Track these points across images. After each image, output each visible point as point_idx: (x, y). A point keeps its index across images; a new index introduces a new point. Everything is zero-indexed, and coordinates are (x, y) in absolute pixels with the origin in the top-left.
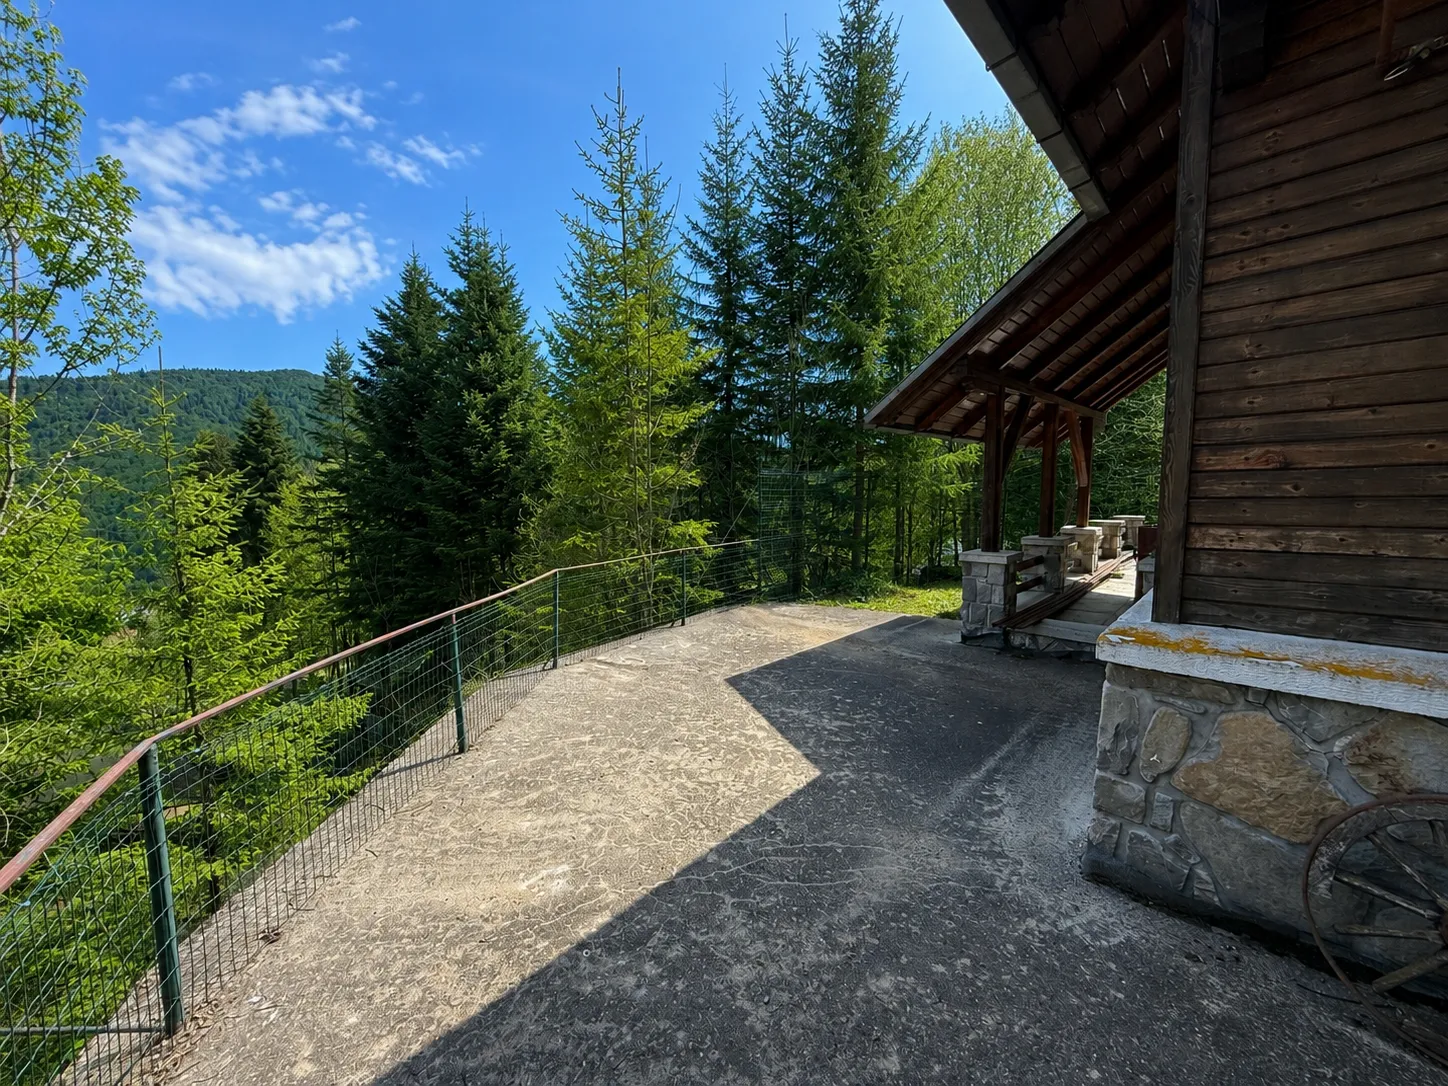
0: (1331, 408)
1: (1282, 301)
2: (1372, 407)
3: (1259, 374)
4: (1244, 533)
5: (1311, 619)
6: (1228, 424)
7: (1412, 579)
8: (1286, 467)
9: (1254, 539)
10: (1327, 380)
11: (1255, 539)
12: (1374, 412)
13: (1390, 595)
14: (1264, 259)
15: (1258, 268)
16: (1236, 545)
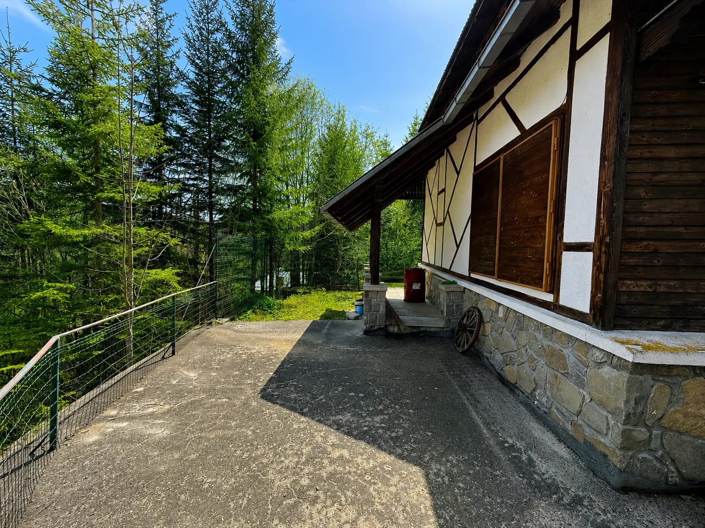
0: (672, 226)
1: (655, 174)
2: (686, 226)
3: (646, 207)
4: (639, 283)
5: (662, 323)
6: (633, 229)
7: (697, 302)
8: (656, 251)
9: (642, 285)
10: (670, 213)
11: (644, 286)
12: (686, 229)
13: (689, 309)
14: (651, 152)
15: (647, 155)
16: (636, 289)
